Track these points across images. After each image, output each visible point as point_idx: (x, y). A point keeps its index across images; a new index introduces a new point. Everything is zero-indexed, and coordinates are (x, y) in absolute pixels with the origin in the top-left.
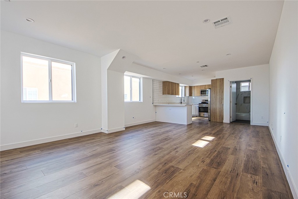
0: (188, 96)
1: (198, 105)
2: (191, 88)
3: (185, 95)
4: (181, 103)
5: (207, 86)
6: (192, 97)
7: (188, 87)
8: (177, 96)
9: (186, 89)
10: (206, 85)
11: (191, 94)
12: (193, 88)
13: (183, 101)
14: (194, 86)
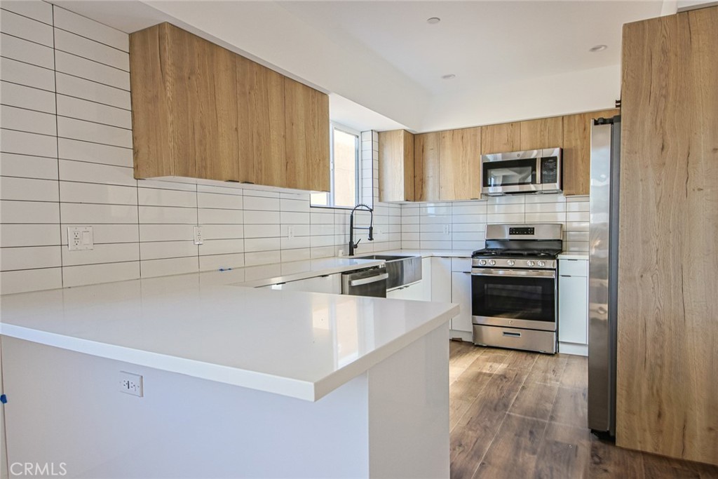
0: (401, 198)
1: (468, 263)
2: (416, 144)
3: (380, 190)
4: (352, 247)
5: (525, 132)
6: (422, 204)
7: (402, 134)
8: (318, 198)
9: (387, 152)
10: (519, 122)
11: (416, 188)
12: (430, 144)
13: (361, 236)
14: (439, 135)
